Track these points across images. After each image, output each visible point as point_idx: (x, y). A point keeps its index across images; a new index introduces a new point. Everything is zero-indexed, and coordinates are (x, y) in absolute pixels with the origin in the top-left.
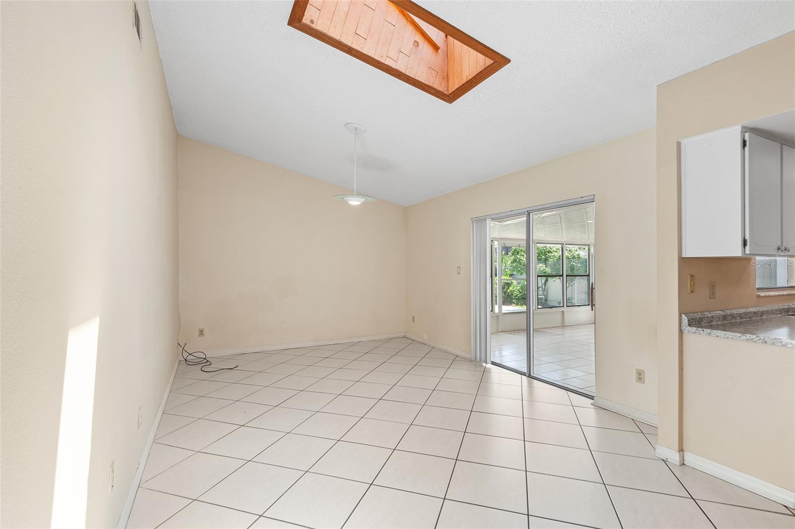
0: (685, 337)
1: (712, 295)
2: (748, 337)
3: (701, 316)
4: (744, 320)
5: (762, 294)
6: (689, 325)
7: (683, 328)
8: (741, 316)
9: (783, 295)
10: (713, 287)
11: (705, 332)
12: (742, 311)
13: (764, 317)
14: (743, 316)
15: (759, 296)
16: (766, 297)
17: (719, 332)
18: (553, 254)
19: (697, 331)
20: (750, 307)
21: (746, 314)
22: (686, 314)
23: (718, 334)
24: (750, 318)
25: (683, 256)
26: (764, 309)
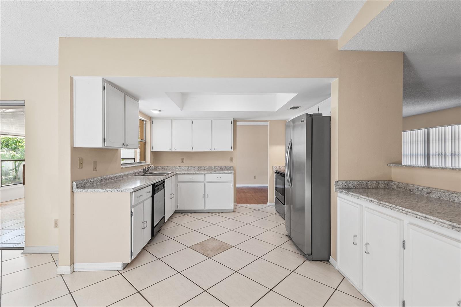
0: (76, 195)
1: (95, 169)
2: (104, 190)
3: (86, 181)
4: (113, 180)
5: (123, 167)
6: (77, 188)
7: (74, 190)
8: (111, 179)
9: (134, 166)
10: (95, 164)
11: (85, 191)
12: (112, 176)
13: (124, 178)
14: (112, 178)
15: (122, 168)
16: (125, 168)
17: (92, 189)
18: (22, 144)
19: (81, 191)
20: (117, 174)
21: (114, 177)
22: (76, 182)
23: (91, 191)
24: (116, 179)
25: (74, 147)
26: (124, 173)
